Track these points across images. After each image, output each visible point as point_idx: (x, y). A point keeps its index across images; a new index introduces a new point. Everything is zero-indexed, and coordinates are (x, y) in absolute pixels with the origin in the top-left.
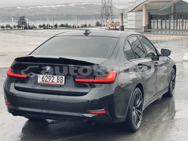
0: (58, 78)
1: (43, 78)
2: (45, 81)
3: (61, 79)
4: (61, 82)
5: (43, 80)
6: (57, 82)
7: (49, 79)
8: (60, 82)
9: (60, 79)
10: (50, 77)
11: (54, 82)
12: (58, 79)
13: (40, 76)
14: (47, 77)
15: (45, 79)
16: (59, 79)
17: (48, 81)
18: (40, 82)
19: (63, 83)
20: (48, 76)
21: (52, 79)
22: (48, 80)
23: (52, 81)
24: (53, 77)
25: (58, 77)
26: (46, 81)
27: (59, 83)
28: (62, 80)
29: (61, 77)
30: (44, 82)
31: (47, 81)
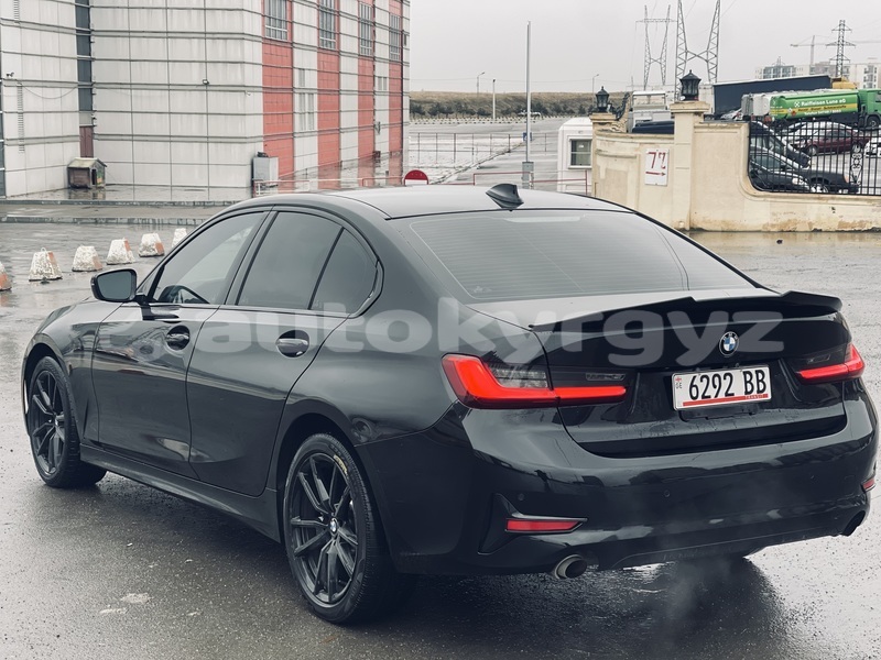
0: (748, 378)
1: (692, 386)
2: (700, 398)
3: (758, 381)
4: (759, 391)
5: (694, 395)
6: (747, 393)
7: (715, 387)
8: (755, 392)
9: (754, 381)
10: (717, 379)
11: (733, 394)
12: (746, 382)
13: (682, 381)
14: (705, 380)
15: (702, 387)
16: (750, 382)
17: (713, 398)
18: (685, 404)
19: (766, 396)
20: (711, 375)
21: (725, 384)
22: (711, 392)
23: (727, 394)
24: (728, 377)
25: (745, 373)
26: (703, 397)
27: (755, 398)
28: (762, 381)
29: (757, 372)
30: (700, 402)
31: (709, 397)
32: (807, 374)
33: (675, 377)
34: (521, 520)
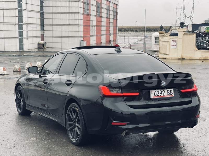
1: (155, 93)
5: (155, 95)
6: (168, 95)
7: (160, 93)
8: (170, 95)
9: (170, 92)
10: (161, 92)
11: (165, 95)
12: (168, 92)
13: (153, 92)
15: (157, 93)
16: (169, 92)
17: (160, 96)
18: (153, 97)
19: (173, 95)
20: (159, 91)
21: (163, 93)
22: (160, 94)
23: (163, 95)
24: (164, 91)
25: (168, 90)
26: (158, 95)
28: (172, 92)
29: (170, 90)
30: (157, 97)
31: (159, 96)
32: (182, 91)
33: (151, 91)
34: (115, 122)
